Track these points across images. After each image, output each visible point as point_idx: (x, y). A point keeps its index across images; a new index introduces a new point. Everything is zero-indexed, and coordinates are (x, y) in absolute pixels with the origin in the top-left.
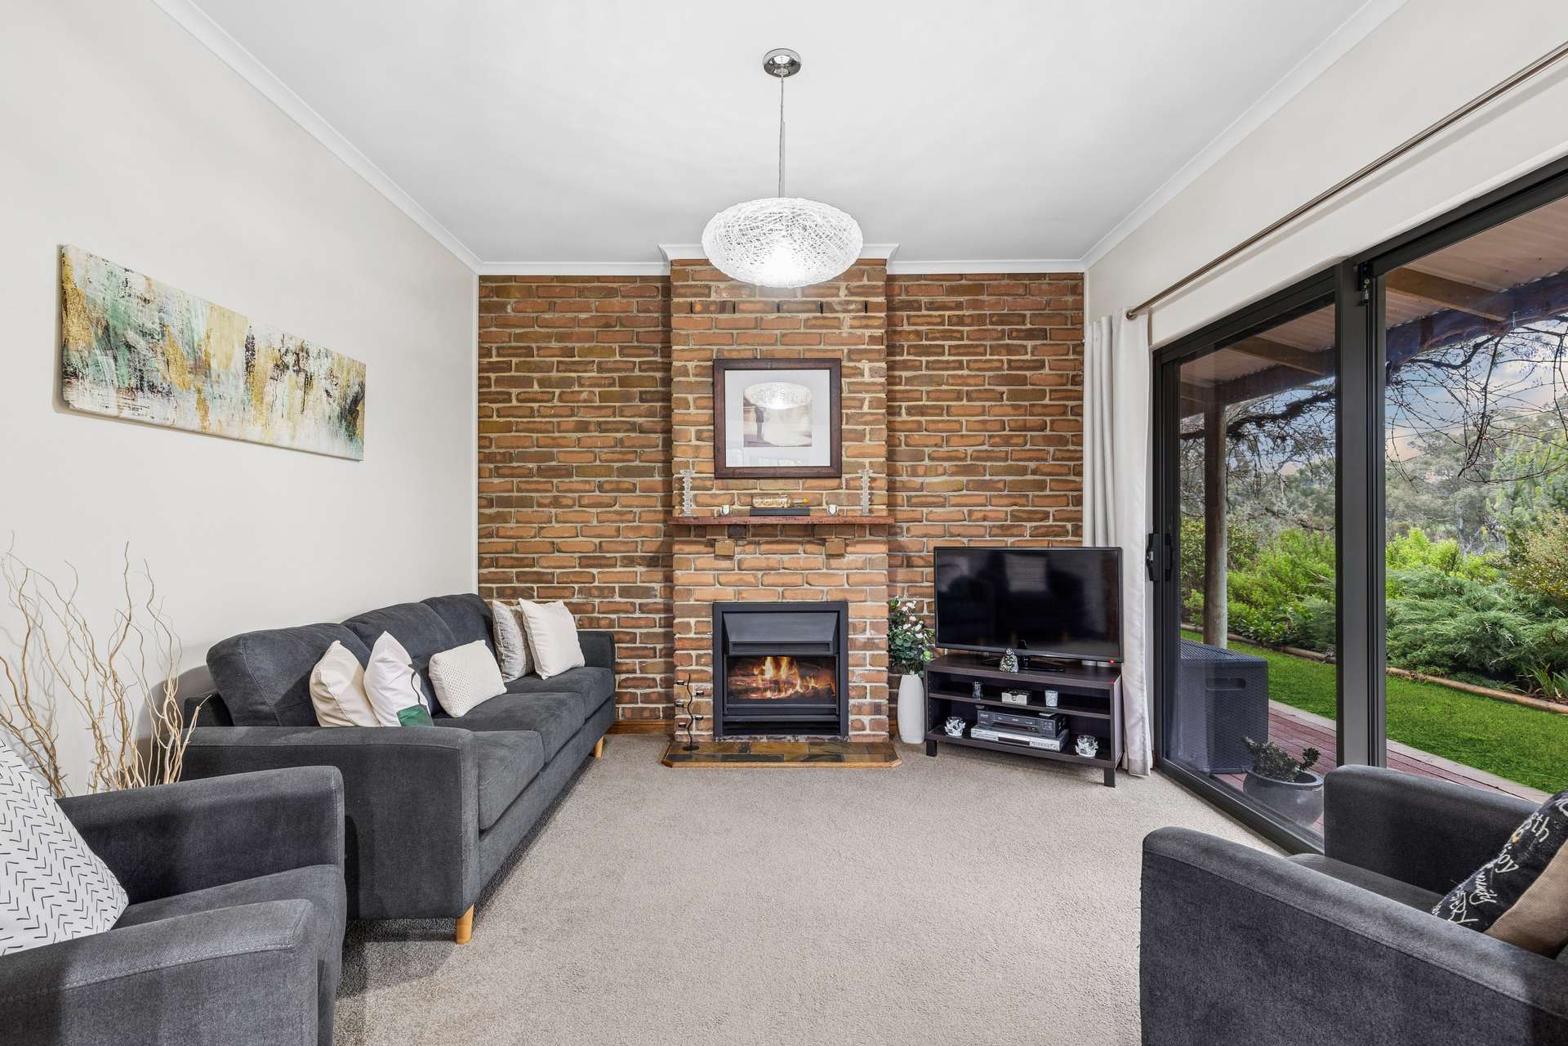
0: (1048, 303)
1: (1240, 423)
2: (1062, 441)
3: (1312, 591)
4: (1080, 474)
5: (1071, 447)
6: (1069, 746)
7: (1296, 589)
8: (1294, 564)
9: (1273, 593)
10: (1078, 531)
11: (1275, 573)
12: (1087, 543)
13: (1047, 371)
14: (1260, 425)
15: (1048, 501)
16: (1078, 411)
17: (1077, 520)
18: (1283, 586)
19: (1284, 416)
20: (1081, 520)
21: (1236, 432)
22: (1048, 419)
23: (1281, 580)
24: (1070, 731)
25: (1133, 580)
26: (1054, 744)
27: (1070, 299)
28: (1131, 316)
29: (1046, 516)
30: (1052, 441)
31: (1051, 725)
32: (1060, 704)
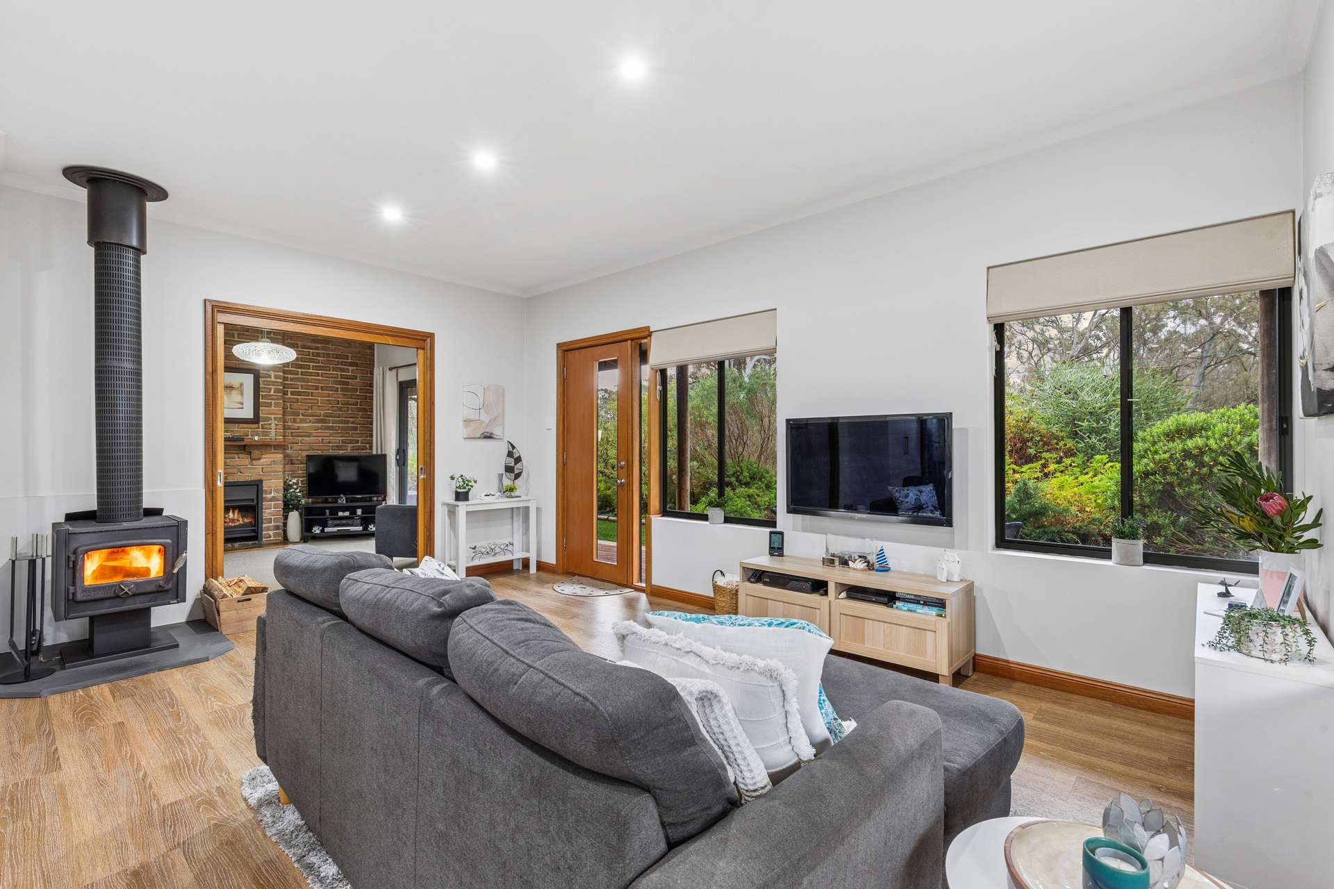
0: (359, 352)
2: (365, 410)
4: (372, 424)
5: (369, 413)
6: (366, 528)
10: (371, 448)
12: (374, 452)
13: (357, 380)
15: (358, 435)
16: (371, 398)
17: (371, 443)
22: (358, 401)
24: (366, 523)
25: (391, 465)
26: (360, 528)
27: (368, 351)
28: (391, 369)
29: (358, 441)
30: (359, 410)
31: (359, 521)
32: (362, 513)
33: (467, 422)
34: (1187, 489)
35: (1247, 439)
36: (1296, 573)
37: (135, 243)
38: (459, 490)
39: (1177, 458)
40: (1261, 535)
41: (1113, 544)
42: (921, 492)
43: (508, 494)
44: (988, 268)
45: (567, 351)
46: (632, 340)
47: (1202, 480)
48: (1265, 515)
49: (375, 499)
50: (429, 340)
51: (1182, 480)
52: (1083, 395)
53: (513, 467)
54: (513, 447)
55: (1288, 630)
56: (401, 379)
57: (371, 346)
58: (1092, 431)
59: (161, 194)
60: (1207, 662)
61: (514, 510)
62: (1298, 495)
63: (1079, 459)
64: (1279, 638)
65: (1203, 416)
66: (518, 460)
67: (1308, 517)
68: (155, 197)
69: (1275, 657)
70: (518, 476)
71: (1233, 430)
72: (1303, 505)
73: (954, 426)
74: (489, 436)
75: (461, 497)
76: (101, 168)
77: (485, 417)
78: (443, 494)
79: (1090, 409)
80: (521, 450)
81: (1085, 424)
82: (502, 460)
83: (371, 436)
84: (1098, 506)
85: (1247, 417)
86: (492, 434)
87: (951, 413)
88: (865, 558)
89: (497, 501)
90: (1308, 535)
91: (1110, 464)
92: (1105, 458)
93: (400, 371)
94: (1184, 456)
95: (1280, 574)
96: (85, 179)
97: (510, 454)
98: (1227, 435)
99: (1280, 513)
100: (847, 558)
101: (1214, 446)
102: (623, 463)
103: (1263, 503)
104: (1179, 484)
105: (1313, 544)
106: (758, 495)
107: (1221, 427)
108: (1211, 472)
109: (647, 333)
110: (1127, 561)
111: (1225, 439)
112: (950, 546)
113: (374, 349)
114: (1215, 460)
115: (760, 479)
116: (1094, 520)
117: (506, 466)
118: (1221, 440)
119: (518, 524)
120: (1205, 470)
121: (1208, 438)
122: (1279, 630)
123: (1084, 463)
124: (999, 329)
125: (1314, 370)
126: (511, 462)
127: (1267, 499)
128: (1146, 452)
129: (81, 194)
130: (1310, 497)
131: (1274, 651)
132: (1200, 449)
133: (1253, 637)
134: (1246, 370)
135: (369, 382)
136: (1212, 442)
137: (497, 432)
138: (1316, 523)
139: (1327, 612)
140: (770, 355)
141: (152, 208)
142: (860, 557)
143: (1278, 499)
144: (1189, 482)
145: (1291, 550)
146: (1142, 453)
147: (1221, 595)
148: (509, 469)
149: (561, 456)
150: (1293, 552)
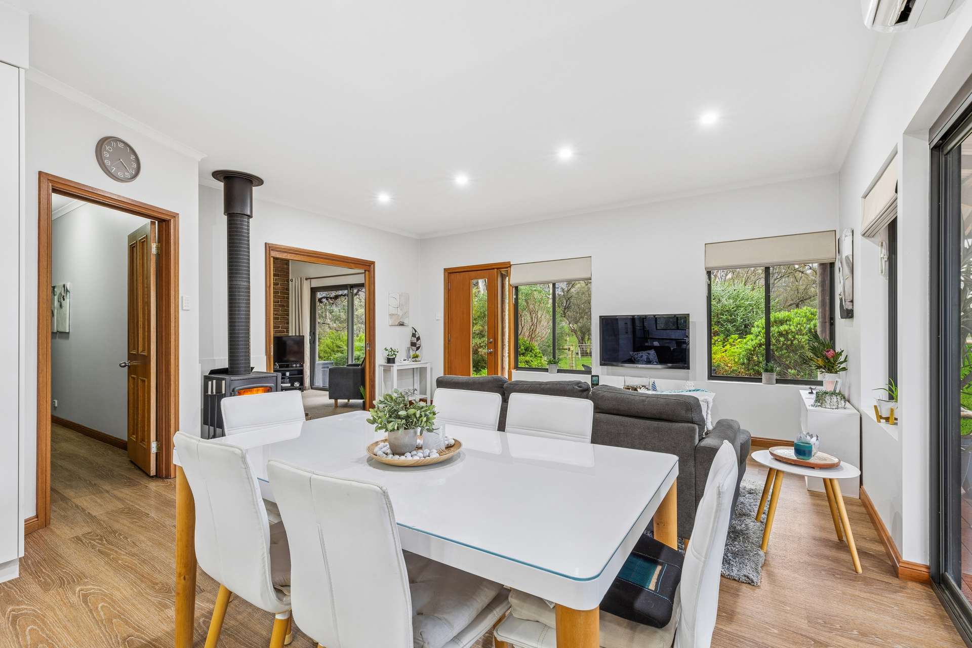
0: (280, 266)
1: (322, 298)
2: (283, 306)
3: (338, 351)
4: (288, 316)
5: (285, 308)
6: (292, 385)
7: (334, 351)
8: (333, 343)
9: (327, 353)
10: (288, 331)
11: (327, 345)
12: (290, 335)
13: (279, 286)
14: (327, 300)
15: (279, 323)
16: (288, 298)
17: (287, 329)
18: (330, 350)
19: (333, 298)
20: (289, 328)
21: (320, 301)
22: (280, 300)
23: (329, 348)
24: (292, 381)
25: (307, 344)
26: (289, 385)
27: (286, 266)
28: (306, 279)
29: (279, 327)
30: (280, 306)
31: (288, 380)
32: (290, 375)
33: (391, 315)
34: (780, 353)
35: (808, 326)
36: (838, 380)
37: (249, 213)
38: (389, 357)
39: (775, 336)
40: (825, 367)
41: (763, 375)
42: (649, 354)
43: (414, 359)
44: (705, 244)
45: (450, 273)
46: (497, 269)
47: (788, 348)
48: (827, 358)
49: (295, 365)
50: (372, 266)
51: (778, 348)
52: (724, 300)
53: (415, 344)
54: (416, 331)
55: (838, 397)
56: (313, 286)
57: (286, 262)
58: (728, 321)
59: (260, 182)
60: (811, 411)
61: (415, 370)
62: (838, 350)
63: (722, 337)
64: (835, 400)
65: (787, 313)
66: (418, 339)
67: (842, 358)
68: (257, 184)
69: (834, 407)
70: (418, 348)
71: (802, 321)
72: (840, 354)
73: (690, 321)
74: (402, 324)
75: (391, 361)
76: (230, 171)
77: (400, 313)
78: (380, 360)
79: (727, 308)
80: (420, 333)
81: (725, 317)
82: (408, 339)
83: (288, 323)
84: (736, 362)
85: (808, 314)
86: (403, 323)
87: (689, 314)
88: (645, 386)
89: (409, 364)
90: (842, 366)
91: (739, 340)
92: (736, 336)
93: (312, 280)
94: (779, 335)
95: (832, 382)
96: (222, 178)
97: (414, 335)
98: (799, 324)
99: (833, 357)
100: (635, 387)
101: (794, 330)
102: (491, 340)
103: (827, 353)
104: (776, 350)
105: (844, 369)
106: (532, 361)
107: (796, 320)
108: (792, 343)
109: (507, 266)
110: (769, 382)
111: (799, 326)
112: (687, 379)
113: (289, 265)
114: (794, 337)
115: (531, 351)
116: (733, 370)
117: (411, 343)
118: (797, 326)
119: (417, 378)
120: (789, 342)
121: (790, 325)
122: (835, 397)
123: (724, 339)
124: (709, 273)
125: (845, 302)
126: (414, 340)
127: (828, 352)
128: (759, 333)
129: (220, 186)
130: (843, 351)
131: (834, 405)
132: (787, 331)
133: (827, 401)
134: (797, 281)
135: (286, 287)
136: (792, 327)
137: (406, 322)
138: (845, 361)
139: (849, 395)
140: (588, 280)
141: (255, 190)
142: (643, 386)
143: (832, 351)
144: (781, 349)
145: (836, 372)
146: (758, 333)
147: (810, 393)
148: (413, 344)
149: (447, 336)
150: (837, 373)
